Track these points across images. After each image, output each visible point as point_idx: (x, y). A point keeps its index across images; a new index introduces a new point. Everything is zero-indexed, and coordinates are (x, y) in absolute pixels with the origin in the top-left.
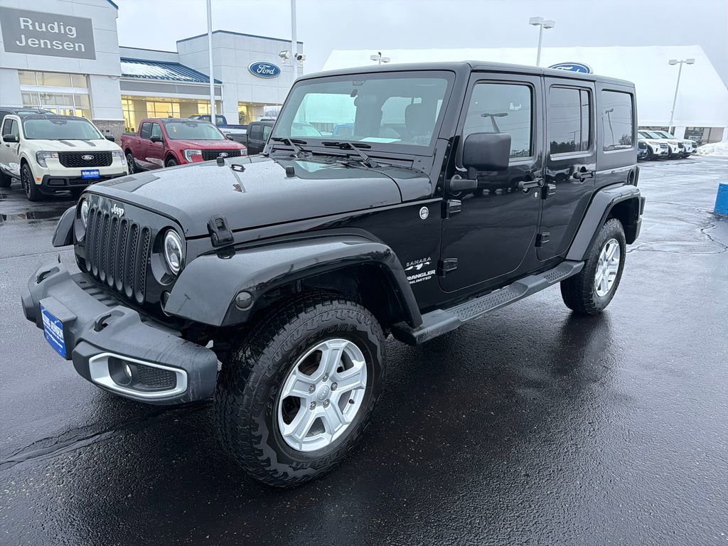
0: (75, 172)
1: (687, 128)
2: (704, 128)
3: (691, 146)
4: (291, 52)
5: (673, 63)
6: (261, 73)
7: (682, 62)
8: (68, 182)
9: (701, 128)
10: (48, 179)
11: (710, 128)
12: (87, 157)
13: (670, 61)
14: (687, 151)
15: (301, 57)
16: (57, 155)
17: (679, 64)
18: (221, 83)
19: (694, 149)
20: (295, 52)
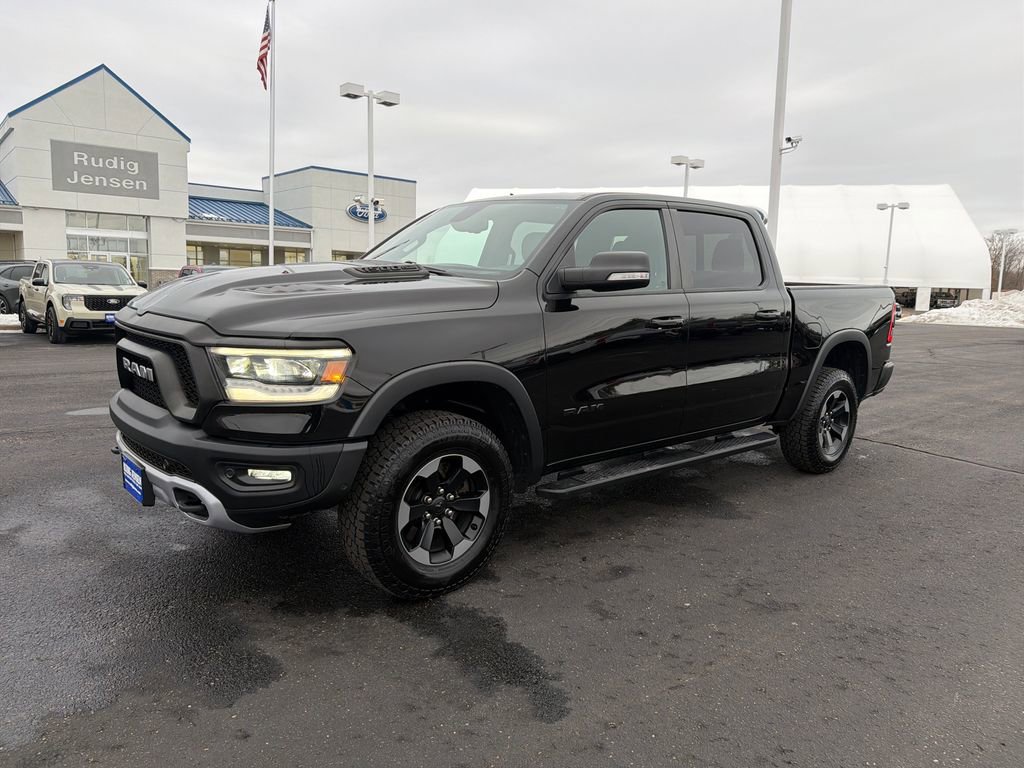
0: (99, 315)
1: (933, 289)
2: (960, 290)
4: (367, 197)
5: (882, 207)
6: (363, 216)
7: (893, 207)
8: (91, 325)
9: (956, 290)
10: (71, 322)
11: (968, 290)
12: (112, 301)
13: (879, 205)
15: (378, 202)
16: (82, 298)
17: (890, 209)
18: (311, 227)
20: (371, 196)
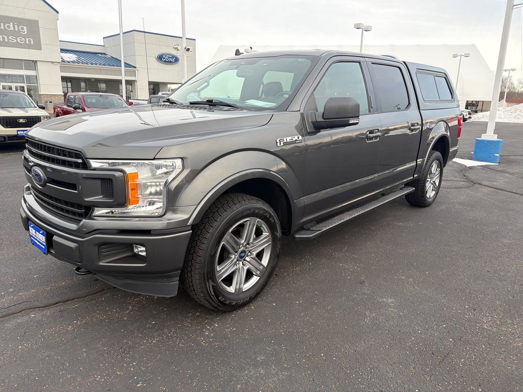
0: (12, 131)
1: (468, 101)
2: (478, 101)
3: (467, 114)
4: (181, 46)
5: (455, 56)
6: (165, 61)
7: (461, 56)
8: (7, 139)
9: (476, 101)
11: (483, 102)
12: (21, 121)
13: (453, 55)
14: (465, 117)
15: (189, 49)
17: (459, 57)
18: (135, 67)
19: (469, 116)
20: (184, 46)
